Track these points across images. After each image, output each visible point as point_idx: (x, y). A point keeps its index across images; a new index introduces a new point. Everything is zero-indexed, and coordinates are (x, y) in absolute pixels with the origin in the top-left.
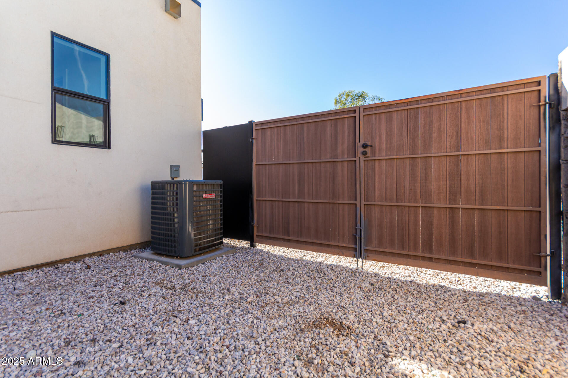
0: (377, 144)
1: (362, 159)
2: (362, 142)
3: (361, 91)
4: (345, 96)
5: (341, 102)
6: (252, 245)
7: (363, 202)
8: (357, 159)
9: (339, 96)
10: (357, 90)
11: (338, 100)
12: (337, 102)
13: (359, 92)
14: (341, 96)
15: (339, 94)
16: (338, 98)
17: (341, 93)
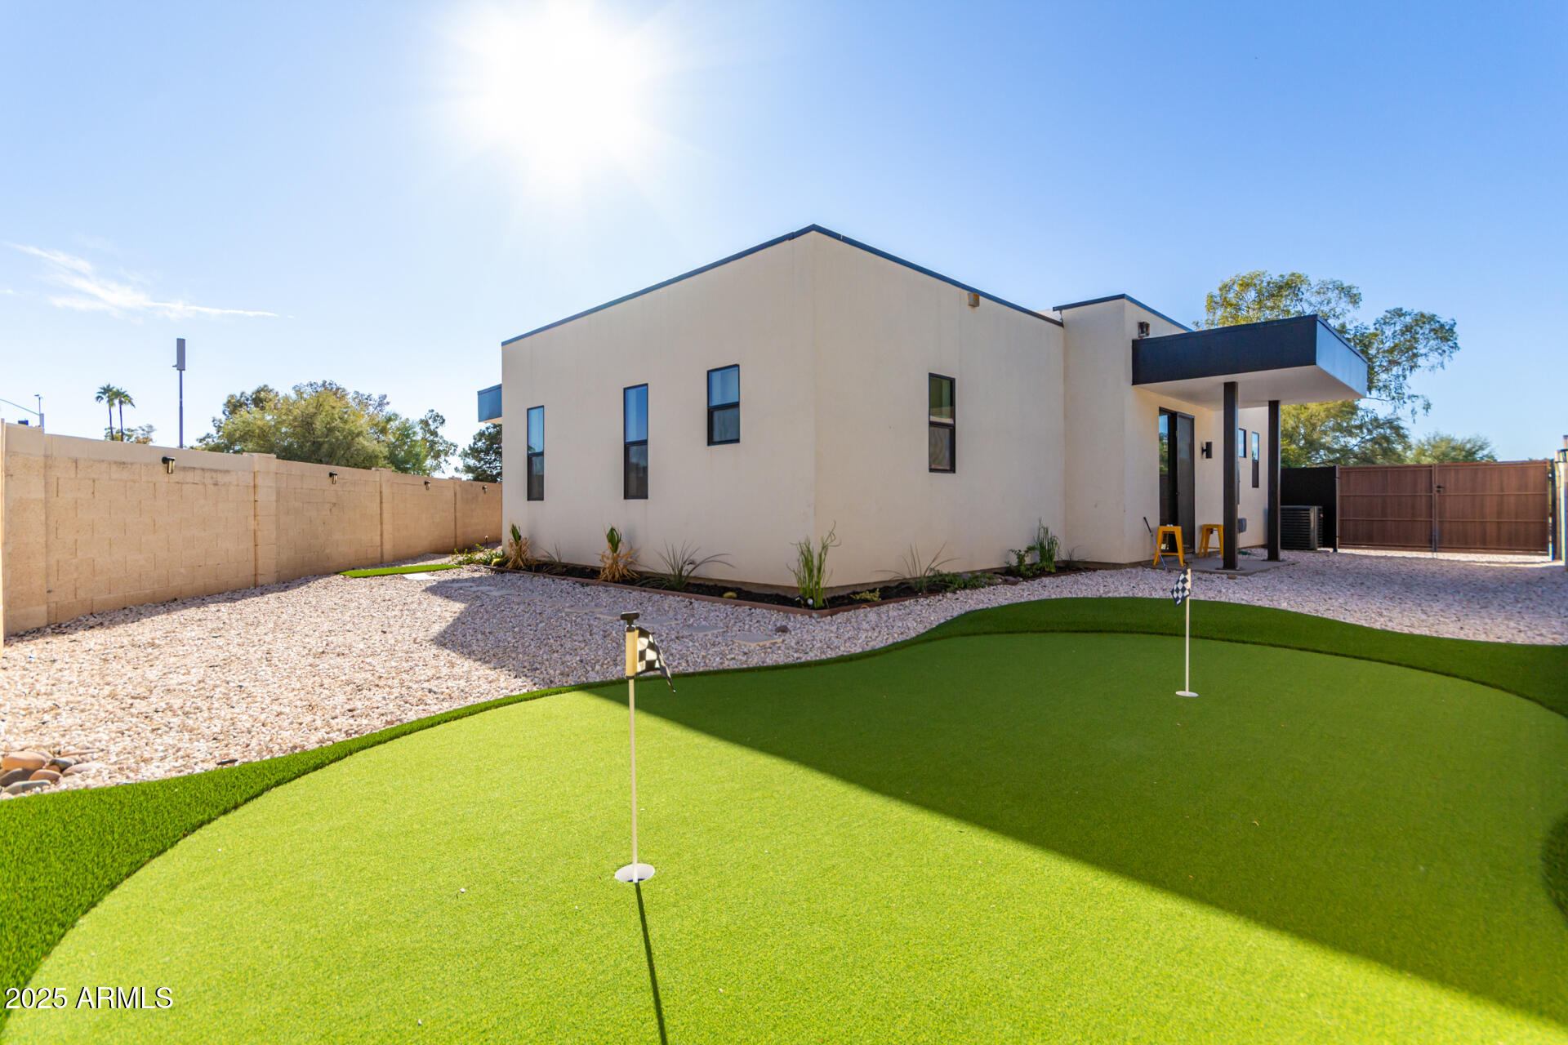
0: (1448, 485)
1: (1437, 494)
2: (1437, 484)
3: (1287, 273)
4: (1236, 287)
5: (1226, 303)
6: (1335, 550)
7: (1437, 519)
8: (1433, 494)
9: (1220, 290)
10: (1275, 272)
11: (1218, 299)
12: (1212, 304)
13: (1282, 276)
14: (1226, 288)
15: (1220, 285)
16: (1217, 292)
17: (1227, 280)
